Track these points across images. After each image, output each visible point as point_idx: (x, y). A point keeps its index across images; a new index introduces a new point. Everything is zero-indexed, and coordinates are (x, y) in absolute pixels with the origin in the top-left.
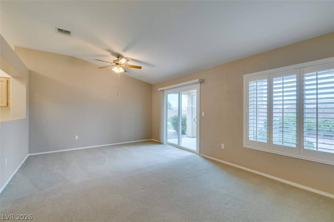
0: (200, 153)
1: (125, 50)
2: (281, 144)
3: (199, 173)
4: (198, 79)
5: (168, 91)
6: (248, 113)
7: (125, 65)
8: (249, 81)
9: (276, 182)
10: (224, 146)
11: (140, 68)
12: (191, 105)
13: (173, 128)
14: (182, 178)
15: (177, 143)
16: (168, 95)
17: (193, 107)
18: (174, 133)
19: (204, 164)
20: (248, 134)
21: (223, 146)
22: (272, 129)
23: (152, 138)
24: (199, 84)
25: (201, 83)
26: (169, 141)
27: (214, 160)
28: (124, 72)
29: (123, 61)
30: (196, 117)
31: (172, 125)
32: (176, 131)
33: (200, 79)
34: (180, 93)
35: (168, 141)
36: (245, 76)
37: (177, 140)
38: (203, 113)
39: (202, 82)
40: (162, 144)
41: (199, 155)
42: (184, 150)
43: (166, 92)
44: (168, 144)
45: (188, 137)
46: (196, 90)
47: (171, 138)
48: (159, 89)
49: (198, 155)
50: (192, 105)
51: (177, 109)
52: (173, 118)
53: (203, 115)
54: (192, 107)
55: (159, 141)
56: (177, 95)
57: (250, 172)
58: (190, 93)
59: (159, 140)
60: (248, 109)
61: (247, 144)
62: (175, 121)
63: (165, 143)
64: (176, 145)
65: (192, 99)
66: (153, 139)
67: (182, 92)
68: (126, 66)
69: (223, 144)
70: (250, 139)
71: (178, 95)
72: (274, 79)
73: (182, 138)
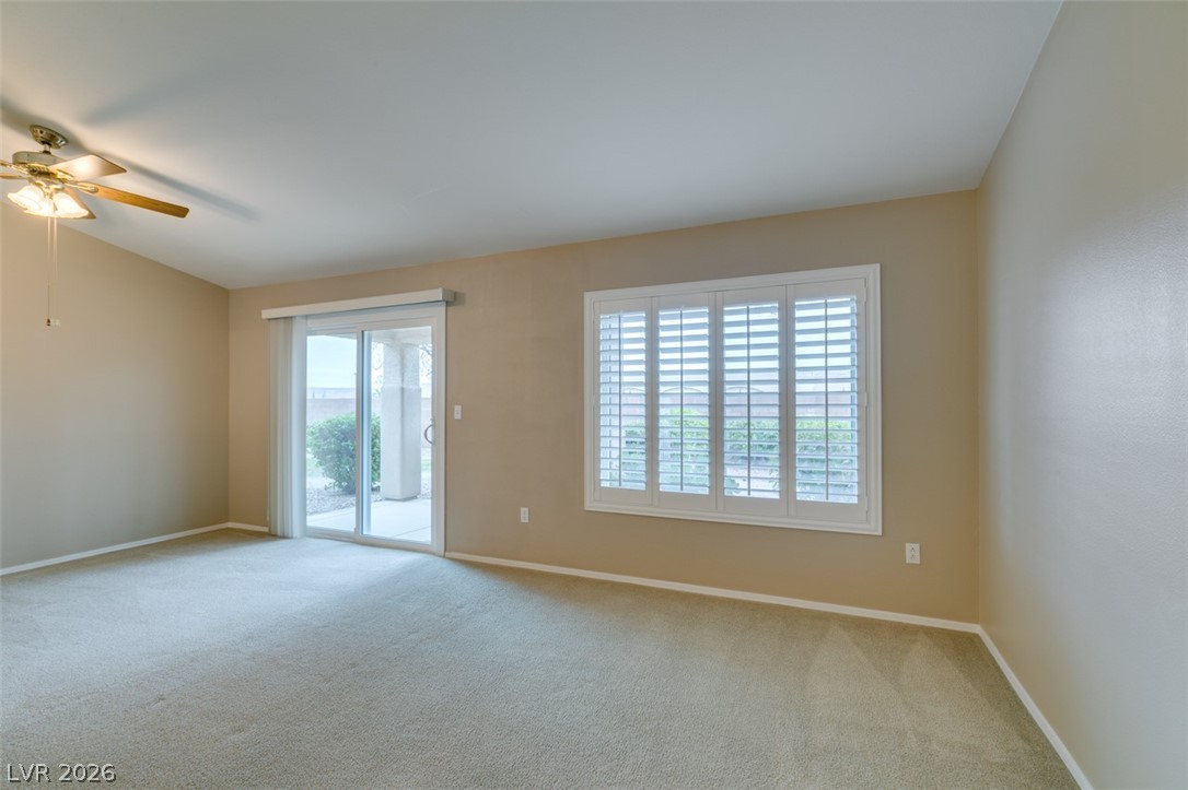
0: (445, 550)
1: (99, 118)
2: (677, 489)
3: (455, 617)
4: (440, 290)
5: (309, 321)
6: (597, 406)
7: (90, 187)
8: (600, 313)
9: (668, 593)
10: (527, 516)
11: (181, 212)
12: (400, 379)
13: (321, 469)
14: (397, 646)
15: (354, 526)
16: (310, 339)
17: (405, 386)
18: (326, 488)
19: (466, 585)
20: (596, 470)
21: (524, 515)
22: (657, 451)
23: (228, 521)
24: (443, 308)
25: (448, 304)
26: (314, 521)
27: (497, 566)
28: (84, 218)
29: (82, 167)
30: (430, 423)
31: (316, 460)
32: (333, 481)
33: (445, 292)
34: (366, 333)
35: (309, 524)
36: (589, 297)
37: (354, 515)
38: (458, 409)
39: (452, 300)
40: (284, 537)
41: (444, 557)
42: (381, 550)
43: (298, 325)
44: (311, 537)
45: (387, 499)
46: (430, 327)
47: (316, 512)
48: (267, 314)
49: (440, 559)
50: (403, 380)
51: (353, 396)
52: (321, 430)
53: (458, 416)
54: (403, 390)
55: (266, 530)
56: (351, 344)
57: (604, 583)
58: (393, 338)
59: (265, 525)
60: (598, 396)
61: (595, 501)
62: (330, 443)
63: (296, 530)
64: (349, 533)
65: (403, 358)
66: (230, 525)
67: (374, 333)
68: (96, 191)
69: (526, 510)
70: (604, 484)
71: (354, 342)
72: (661, 313)
73: (373, 505)
